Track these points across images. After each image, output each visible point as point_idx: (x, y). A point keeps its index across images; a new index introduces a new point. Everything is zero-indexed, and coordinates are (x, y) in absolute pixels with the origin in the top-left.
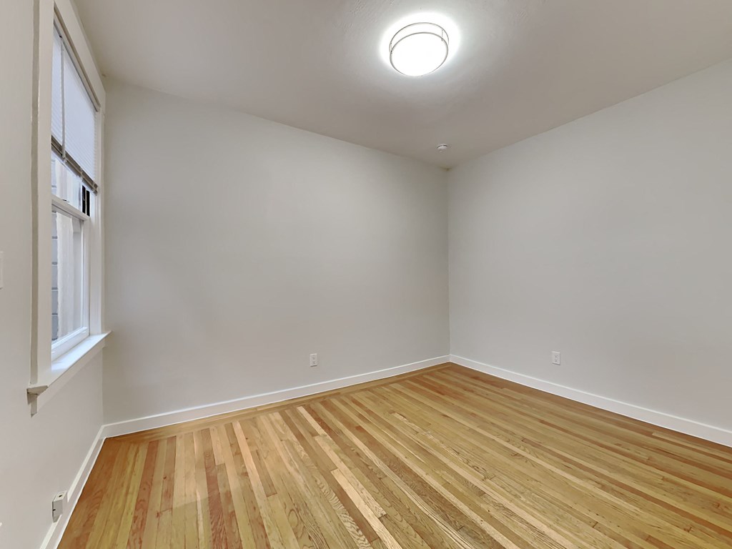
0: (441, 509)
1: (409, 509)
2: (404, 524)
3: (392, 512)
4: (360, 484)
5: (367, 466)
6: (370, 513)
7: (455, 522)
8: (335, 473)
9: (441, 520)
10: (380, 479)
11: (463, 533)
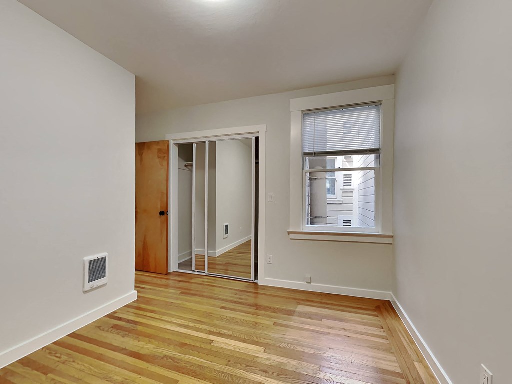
0: (178, 363)
1: (199, 353)
2: (198, 345)
3: (208, 347)
4: (239, 351)
5: (248, 366)
6: (219, 341)
7: (167, 359)
8: (262, 349)
9: (176, 357)
10: (230, 361)
11: (161, 355)
